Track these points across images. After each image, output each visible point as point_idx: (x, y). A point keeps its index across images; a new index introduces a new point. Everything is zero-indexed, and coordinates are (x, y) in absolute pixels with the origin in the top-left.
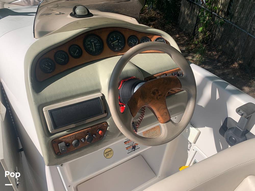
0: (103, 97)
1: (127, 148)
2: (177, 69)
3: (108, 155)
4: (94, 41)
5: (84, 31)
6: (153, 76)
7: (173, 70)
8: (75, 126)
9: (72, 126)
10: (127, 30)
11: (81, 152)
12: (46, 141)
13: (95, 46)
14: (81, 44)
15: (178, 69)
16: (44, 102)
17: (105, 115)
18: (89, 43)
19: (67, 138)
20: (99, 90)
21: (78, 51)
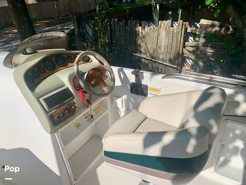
0: (68, 88)
1: (88, 121)
3: (78, 127)
4: (49, 63)
8: (59, 106)
9: (58, 106)
10: (65, 54)
11: (66, 121)
12: (47, 116)
13: (50, 66)
14: (42, 66)
16: (39, 96)
17: (72, 97)
18: (46, 64)
19: (57, 113)
20: (64, 85)
21: (42, 69)
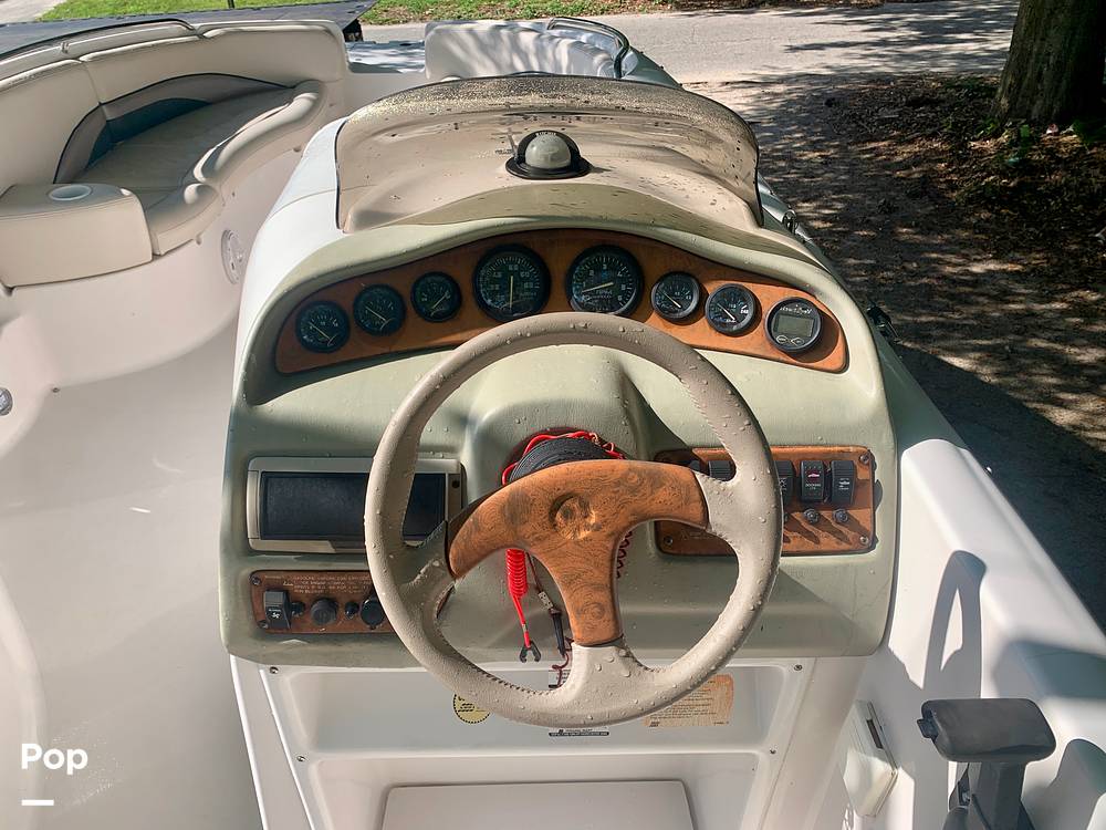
2: (832, 449)
4: (520, 270)
5: (493, 227)
6: (689, 449)
7: (810, 449)
8: (333, 551)
10: (663, 247)
11: (340, 649)
12: (229, 567)
13: (519, 290)
14: (463, 276)
15: (837, 448)
18: (499, 276)
19: (299, 581)
20: (451, 449)
21: (447, 295)
